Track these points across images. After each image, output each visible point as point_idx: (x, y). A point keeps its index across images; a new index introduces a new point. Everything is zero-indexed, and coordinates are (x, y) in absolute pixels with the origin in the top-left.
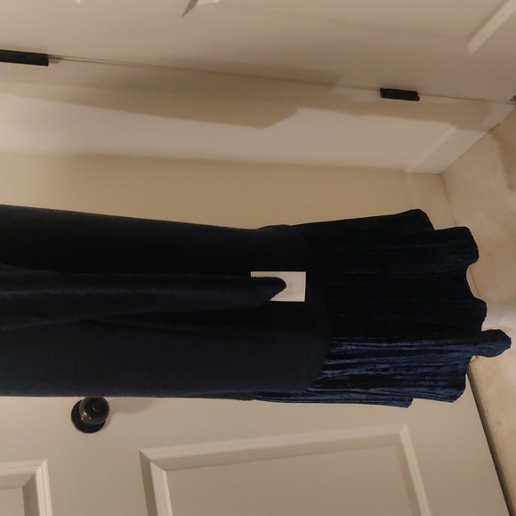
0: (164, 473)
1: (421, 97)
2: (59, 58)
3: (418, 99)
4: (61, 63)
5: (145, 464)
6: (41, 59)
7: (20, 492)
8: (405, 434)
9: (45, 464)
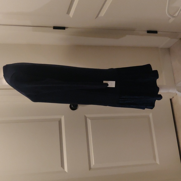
0: (90, 120)
1: (158, 32)
2: (67, 28)
3: (157, 33)
4: (68, 29)
5: (86, 118)
6: (64, 28)
7: (58, 122)
8: (151, 115)
9: (63, 116)
